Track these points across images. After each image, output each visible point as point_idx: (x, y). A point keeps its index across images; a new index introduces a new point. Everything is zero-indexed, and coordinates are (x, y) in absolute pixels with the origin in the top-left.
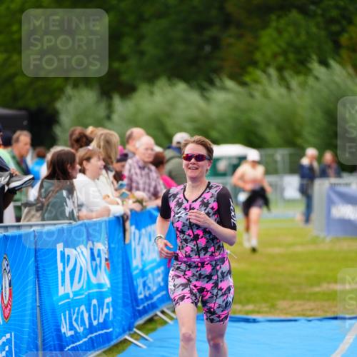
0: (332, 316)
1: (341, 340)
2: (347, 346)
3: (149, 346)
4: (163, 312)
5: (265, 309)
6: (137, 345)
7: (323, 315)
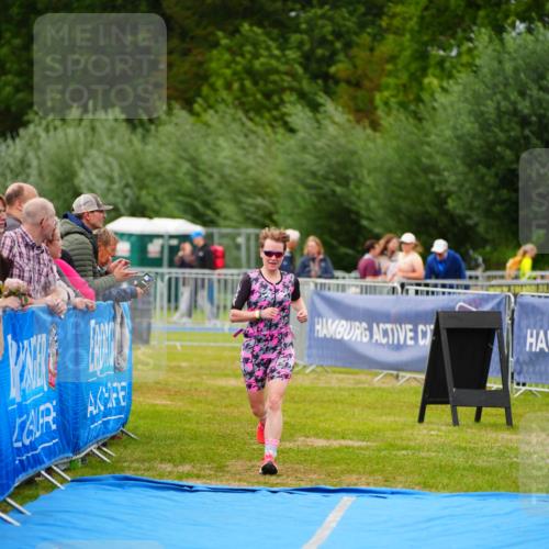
0: (309, 487)
1: (320, 523)
2: (328, 532)
3: (23, 523)
4: (49, 470)
5: (208, 472)
6: (6, 521)
7: (295, 484)
